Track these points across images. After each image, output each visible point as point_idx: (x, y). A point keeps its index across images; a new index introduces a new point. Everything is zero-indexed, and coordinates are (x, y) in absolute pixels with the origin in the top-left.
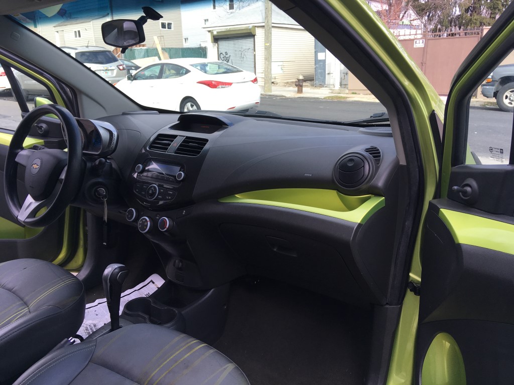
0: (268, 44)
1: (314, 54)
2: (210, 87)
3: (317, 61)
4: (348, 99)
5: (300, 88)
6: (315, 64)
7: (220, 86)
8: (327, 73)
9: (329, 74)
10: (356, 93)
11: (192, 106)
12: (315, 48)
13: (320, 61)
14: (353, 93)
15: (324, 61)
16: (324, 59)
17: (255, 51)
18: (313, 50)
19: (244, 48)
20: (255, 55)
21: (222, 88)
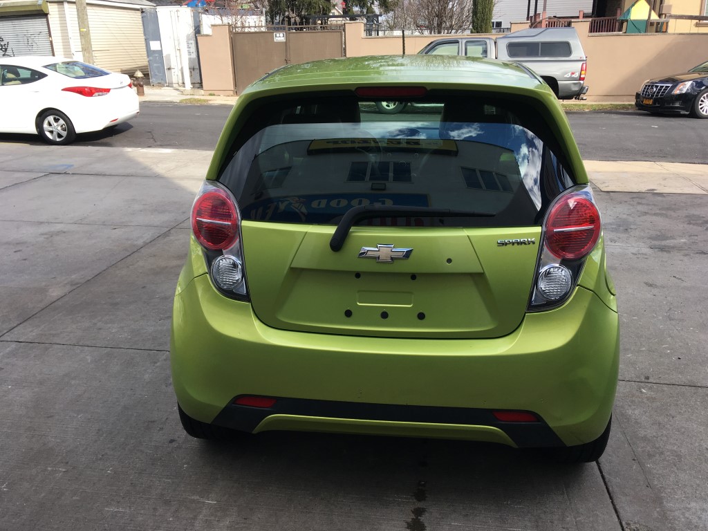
0: (85, 30)
1: (144, 42)
2: (83, 95)
3: (150, 52)
4: (211, 102)
5: (141, 88)
6: (148, 56)
7: (97, 94)
8: (166, 68)
9: (169, 69)
10: (214, 95)
11: (56, 120)
12: (145, 35)
13: (154, 51)
14: (211, 95)
15: (160, 52)
16: (160, 49)
17: (50, 36)
18: (143, 38)
19: (32, 31)
20: (51, 42)
21: (99, 95)
